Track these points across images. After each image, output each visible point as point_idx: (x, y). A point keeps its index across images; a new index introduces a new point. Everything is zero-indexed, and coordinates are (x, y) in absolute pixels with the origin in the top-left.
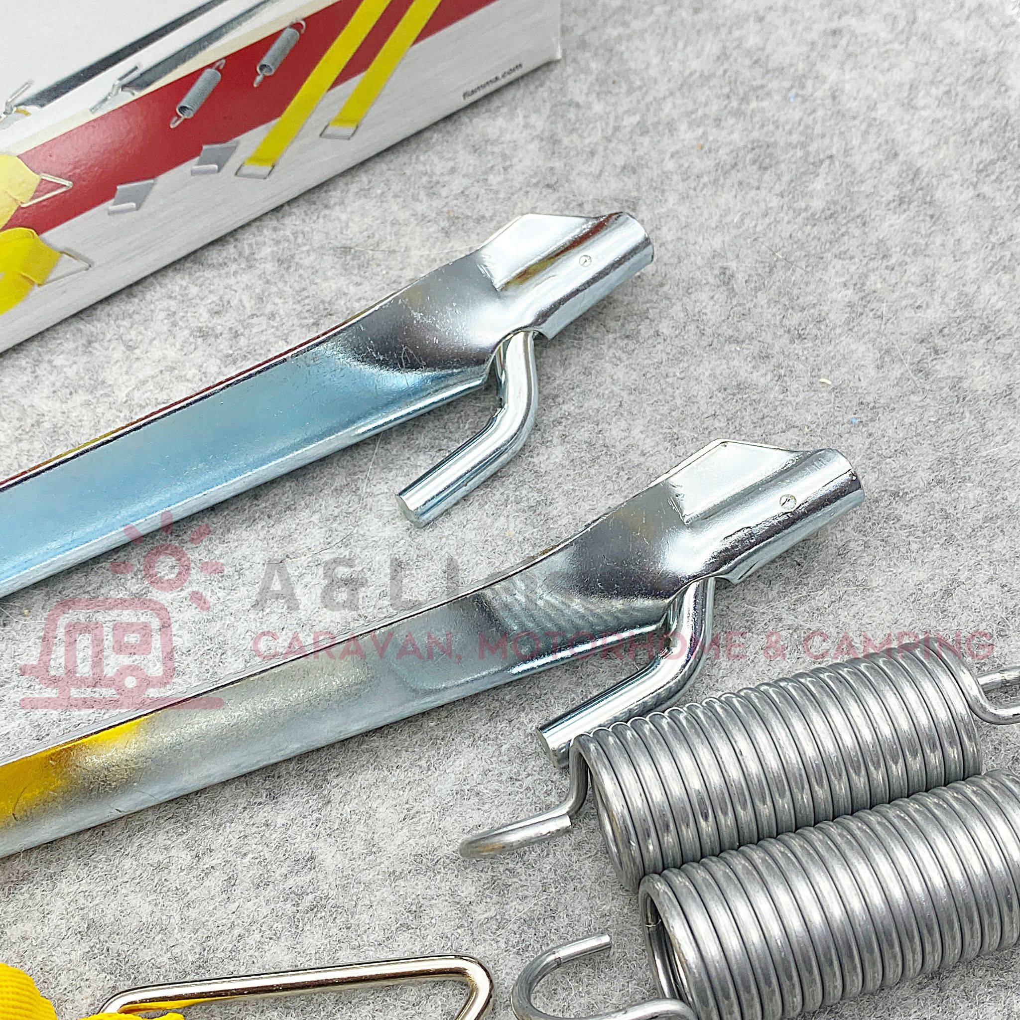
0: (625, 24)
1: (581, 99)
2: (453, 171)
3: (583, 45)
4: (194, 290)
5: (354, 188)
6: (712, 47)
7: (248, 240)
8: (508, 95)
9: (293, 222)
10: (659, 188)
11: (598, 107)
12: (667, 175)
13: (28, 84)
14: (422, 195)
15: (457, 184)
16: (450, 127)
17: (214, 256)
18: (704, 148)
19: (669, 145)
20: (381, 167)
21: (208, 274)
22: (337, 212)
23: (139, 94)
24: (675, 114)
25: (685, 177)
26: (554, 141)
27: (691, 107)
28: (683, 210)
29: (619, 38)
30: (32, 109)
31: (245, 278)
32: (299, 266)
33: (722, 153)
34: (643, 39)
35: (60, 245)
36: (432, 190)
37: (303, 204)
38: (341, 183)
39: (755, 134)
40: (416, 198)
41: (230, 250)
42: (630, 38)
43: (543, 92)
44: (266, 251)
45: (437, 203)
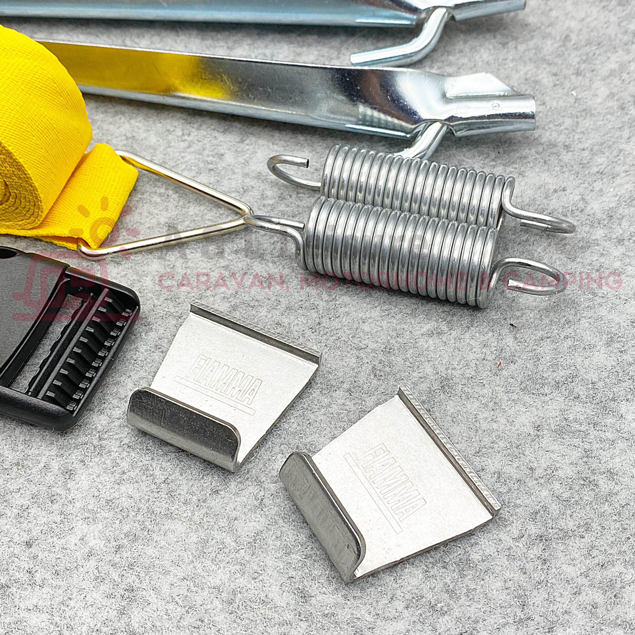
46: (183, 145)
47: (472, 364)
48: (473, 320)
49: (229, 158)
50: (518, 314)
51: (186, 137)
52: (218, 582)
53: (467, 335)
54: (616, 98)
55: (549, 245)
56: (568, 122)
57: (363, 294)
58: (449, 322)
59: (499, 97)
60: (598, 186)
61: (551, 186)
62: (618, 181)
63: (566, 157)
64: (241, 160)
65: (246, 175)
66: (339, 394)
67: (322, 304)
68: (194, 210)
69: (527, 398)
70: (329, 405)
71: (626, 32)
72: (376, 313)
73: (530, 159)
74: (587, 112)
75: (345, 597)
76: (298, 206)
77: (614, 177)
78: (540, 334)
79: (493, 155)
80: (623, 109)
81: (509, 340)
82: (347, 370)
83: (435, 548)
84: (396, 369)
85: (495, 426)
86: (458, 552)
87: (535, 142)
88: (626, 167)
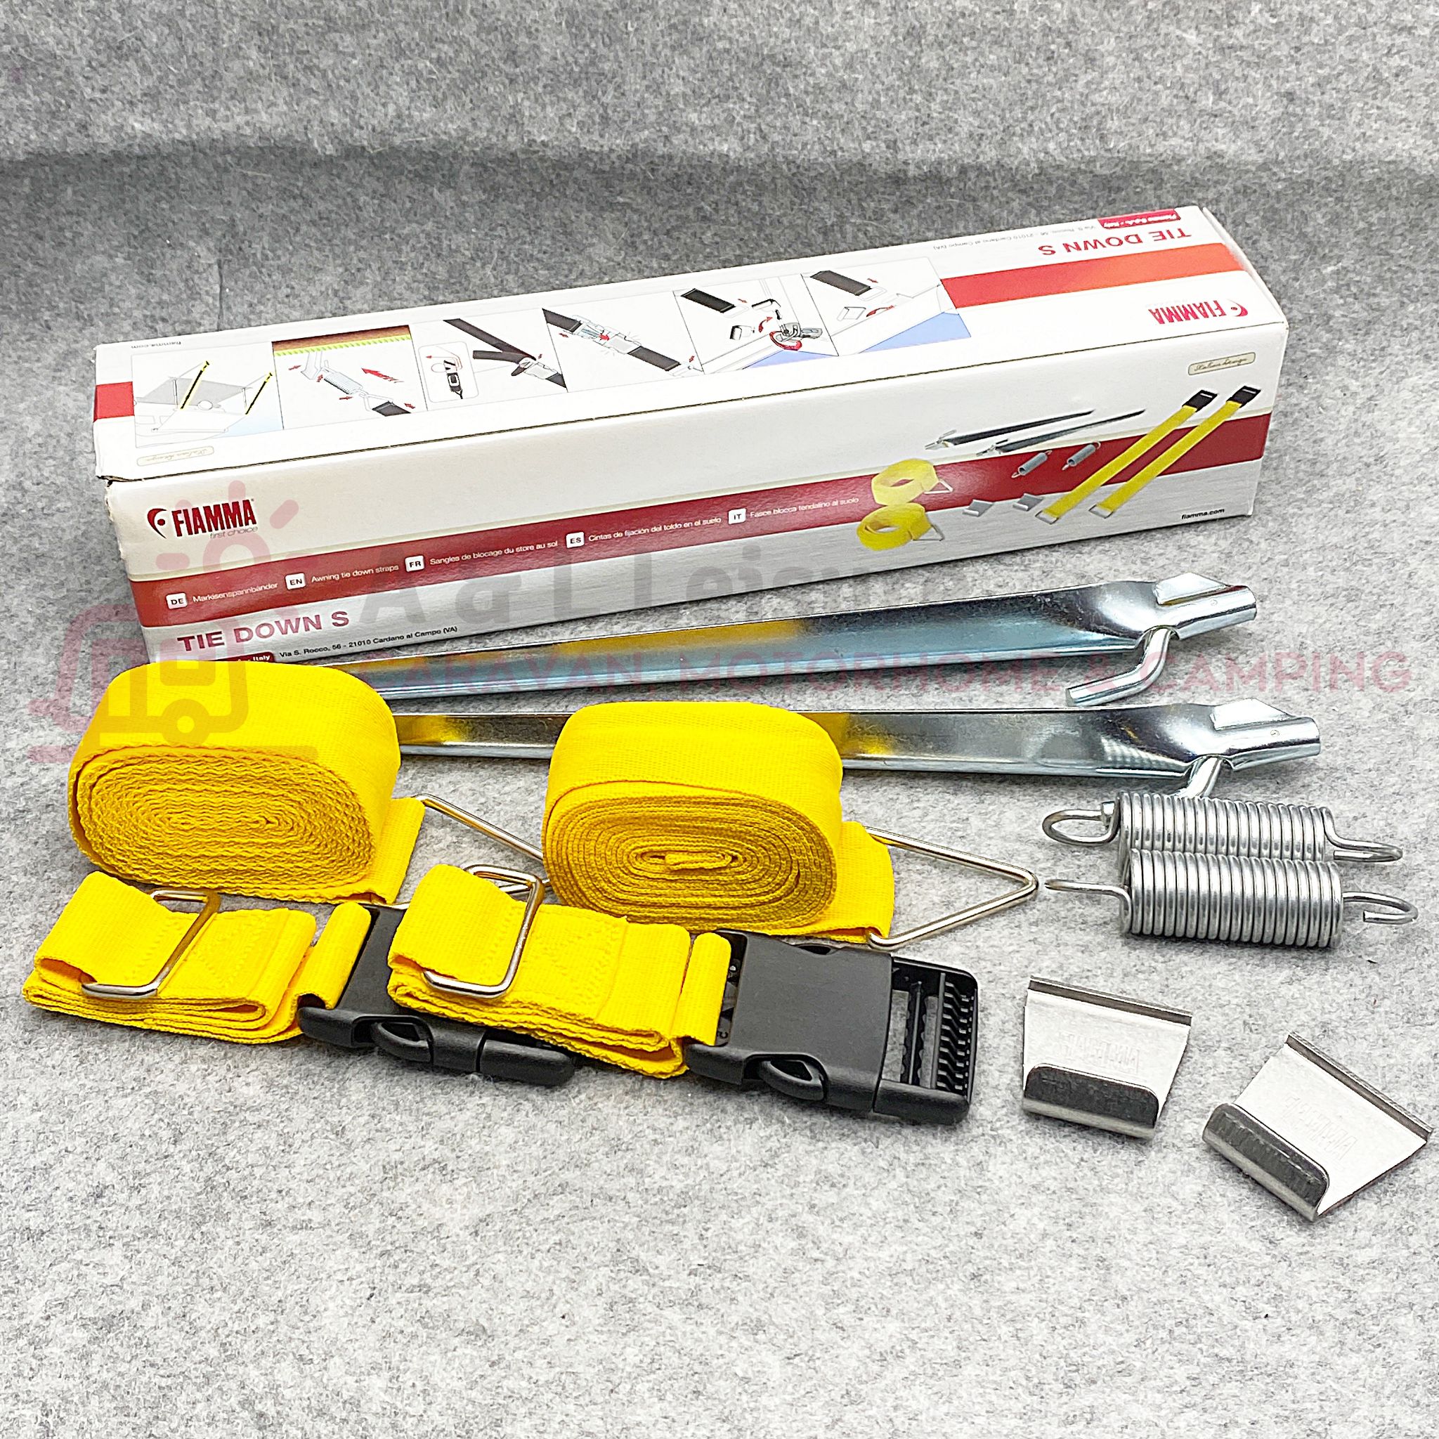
0: (1301, 509)
1: (1254, 539)
2: (1161, 555)
3: (1269, 512)
4: (990, 572)
5: (1100, 548)
6: (1349, 533)
7: (1029, 556)
8: (1210, 526)
9: (1056, 555)
10: (1282, 595)
11: (1263, 545)
12: (1290, 590)
13: (954, 432)
14: (1138, 562)
15: (1161, 562)
16: (1168, 533)
17: (1007, 559)
18: (1317, 582)
19: (1299, 575)
20: (1119, 542)
21: (1002, 567)
22: (1085, 557)
23: (1003, 454)
24: (1309, 562)
25: (1301, 594)
26: (1229, 555)
27: (1321, 559)
28: (1293, 609)
29: (1293, 515)
30: (950, 444)
31: (1020, 574)
32: (1054, 577)
33: (1328, 588)
34: (1307, 518)
35: (933, 522)
36: (1144, 561)
37: (1067, 549)
38: (1093, 544)
39: (1353, 583)
40: (1134, 563)
41: (1018, 559)
42: (1301, 516)
43: (1233, 530)
44: (1038, 565)
45: (1145, 568)
46: (918, 813)
47: (1345, 1005)
48: (1327, 963)
49: (975, 822)
50: (1371, 949)
51: (916, 805)
52: (1184, 1242)
53: (1328, 978)
54: (1384, 709)
55: (1371, 876)
56: (1340, 742)
57: (1198, 951)
58: (1303, 968)
59: (1273, 723)
60: (1398, 807)
61: (1348, 814)
62: (1419, 800)
63: (1353, 781)
64: (990, 822)
65: (1004, 838)
66: (1221, 1052)
67: (1160, 966)
68: (963, 883)
69: (1414, 1030)
70: (1215, 1066)
71: (1367, 633)
72: (1223, 966)
73: (1315, 786)
74: (1355, 729)
75: (1312, 1236)
76: (1079, 866)
77: (1412, 796)
78: (1403, 967)
79: (1273, 787)
80: (1395, 721)
81: (1373, 976)
82: (1219, 1028)
83: (1380, 1178)
84: (1269, 1021)
85: (1392, 1061)
86: (1401, 1180)
87: (1311, 769)
88: (1423, 785)
